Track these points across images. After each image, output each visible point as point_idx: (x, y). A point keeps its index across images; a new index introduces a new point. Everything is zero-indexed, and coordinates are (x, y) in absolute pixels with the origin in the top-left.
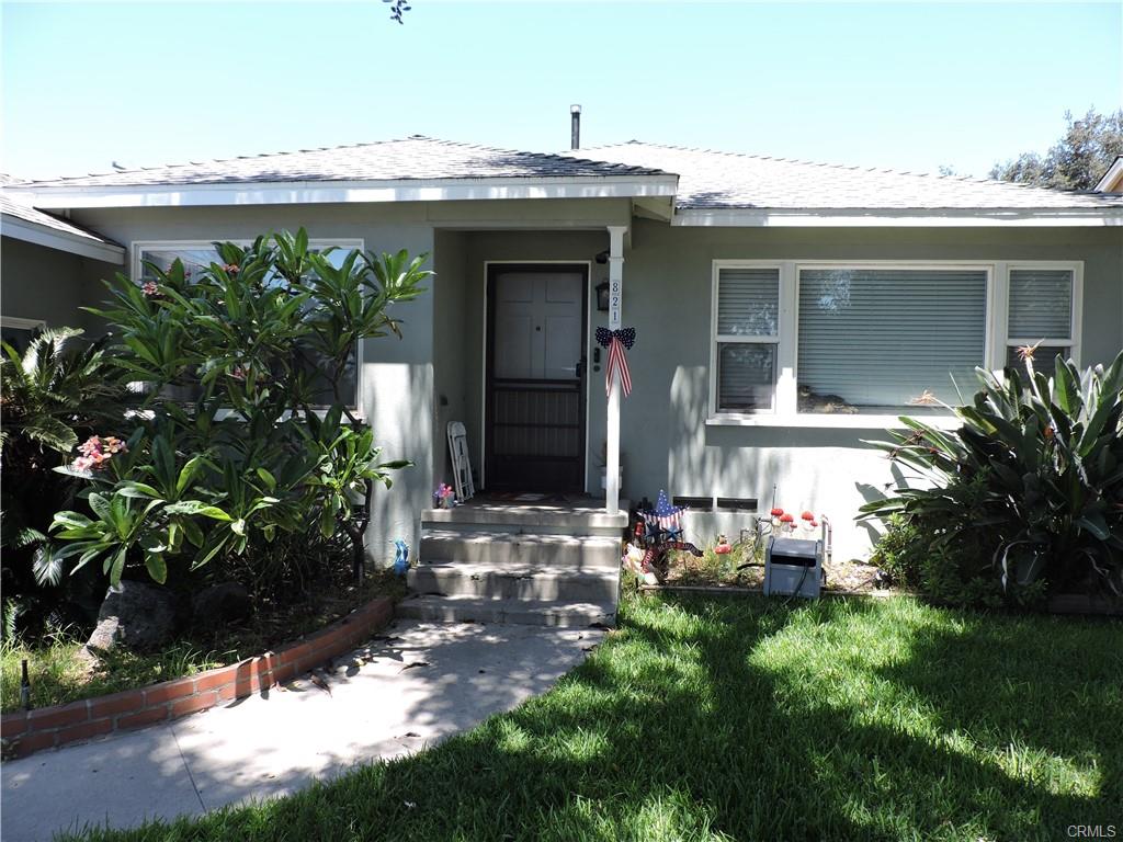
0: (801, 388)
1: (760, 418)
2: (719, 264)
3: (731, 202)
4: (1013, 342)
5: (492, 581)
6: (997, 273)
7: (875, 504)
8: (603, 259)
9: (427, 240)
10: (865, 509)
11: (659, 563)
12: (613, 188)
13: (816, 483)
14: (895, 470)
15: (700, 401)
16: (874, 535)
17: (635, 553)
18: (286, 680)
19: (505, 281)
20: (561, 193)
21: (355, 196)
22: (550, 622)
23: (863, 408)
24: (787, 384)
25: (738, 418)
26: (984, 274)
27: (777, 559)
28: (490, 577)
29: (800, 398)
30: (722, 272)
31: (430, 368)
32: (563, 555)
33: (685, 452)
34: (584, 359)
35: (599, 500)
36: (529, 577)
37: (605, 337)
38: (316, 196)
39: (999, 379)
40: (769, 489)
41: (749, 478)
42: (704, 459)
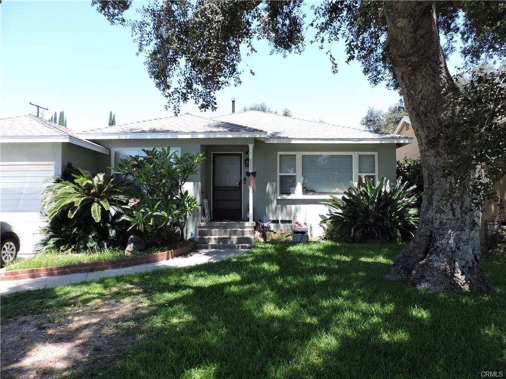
0: (304, 188)
1: (292, 197)
2: (279, 153)
3: (282, 136)
4: (360, 174)
6: (355, 155)
7: (324, 221)
8: (247, 153)
9: (199, 147)
10: (321, 222)
11: (264, 236)
12: (250, 135)
13: (306, 215)
14: (329, 210)
15: (275, 192)
16: (324, 228)
17: (257, 233)
18: (177, 256)
19: (217, 158)
20: (236, 136)
21: (180, 137)
22: (237, 248)
23: (320, 193)
24: (299, 187)
25: (286, 197)
26: (352, 155)
27: (296, 232)
28: (219, 238)
29: (303, 191)
30: (280, 155)
31: (200, 183)
32: (238, 233)
33: (270, 207)
34: (241, 180)
35: (248, 220)
36: (230, 238)
37: (248, 174)
38: (169, 136)
39: (356, 184)
40: (295, 217)
41: (289, 214)
42: (276, 209)
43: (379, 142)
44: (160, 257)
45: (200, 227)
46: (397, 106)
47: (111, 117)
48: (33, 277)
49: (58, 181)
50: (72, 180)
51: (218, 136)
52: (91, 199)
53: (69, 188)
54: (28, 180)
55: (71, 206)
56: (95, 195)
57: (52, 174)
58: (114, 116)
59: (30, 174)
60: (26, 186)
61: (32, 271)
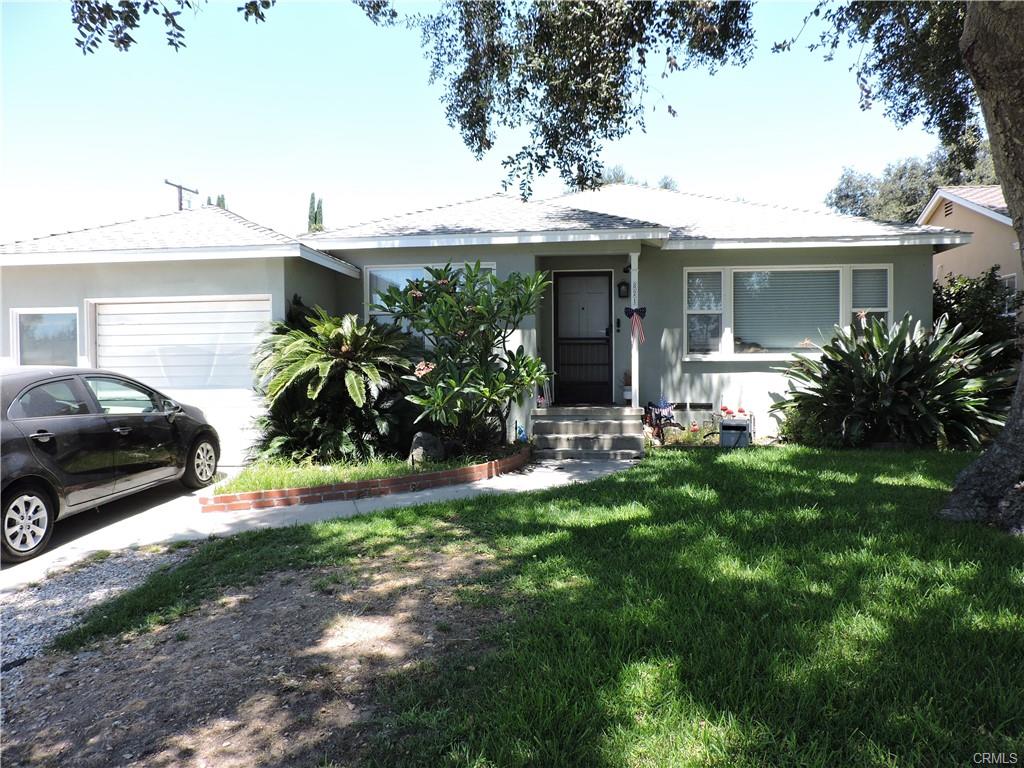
0: (736, 339)
1: (712, 357)
2: (687, 270)
3: (693, 234)
4: (855, 310)
5: (577, 441)
6: (845, 271)
7: (780, 404)
8: (627, 270)
9: (531, 262)
10: (774, 407)
11: (659, 435)
12: (634, 234)
13: (742, 392)
14: (790, 384)
15: (678, 348)
16: (779, 421)
17: (648, 429)
18: (506, 471)
19: (563, 281)
20: (606, 237)
21: (496, 241)
22: (612, 457)
23: (772, 349)
24: (727, 336)
25: (700, 357)
26: (838, 272)
27: (726, 428)
28: (576, 439)
29: (735, 345)
30: (689, 274)
31: (534, 332)
32: (612, 429)
33: (669, 377)
34: (611, 325)
35: (629, 403)
36: (597, 438)
37: (629, 313)
38: (475, 241)
39: (847, 331)
40: (718, 397)
41: (707, 392)
42: (680, 381)
43: (897, 243)
44: (477, 474)
45: (535, 417)
46: (909, 165)
47: (312, 203)
48: (260, 506)
49: (280, 331)
50: (307, 329)
51: (571, 238)
52: (342, 363)
53: (302, 343)
54: (224, 328)
55: (312, 376)
56: (349, 356)
57: (268, 317)
58: (320, 202)
59: (228, 317)
60: (221, 339)
61: (259, 495)
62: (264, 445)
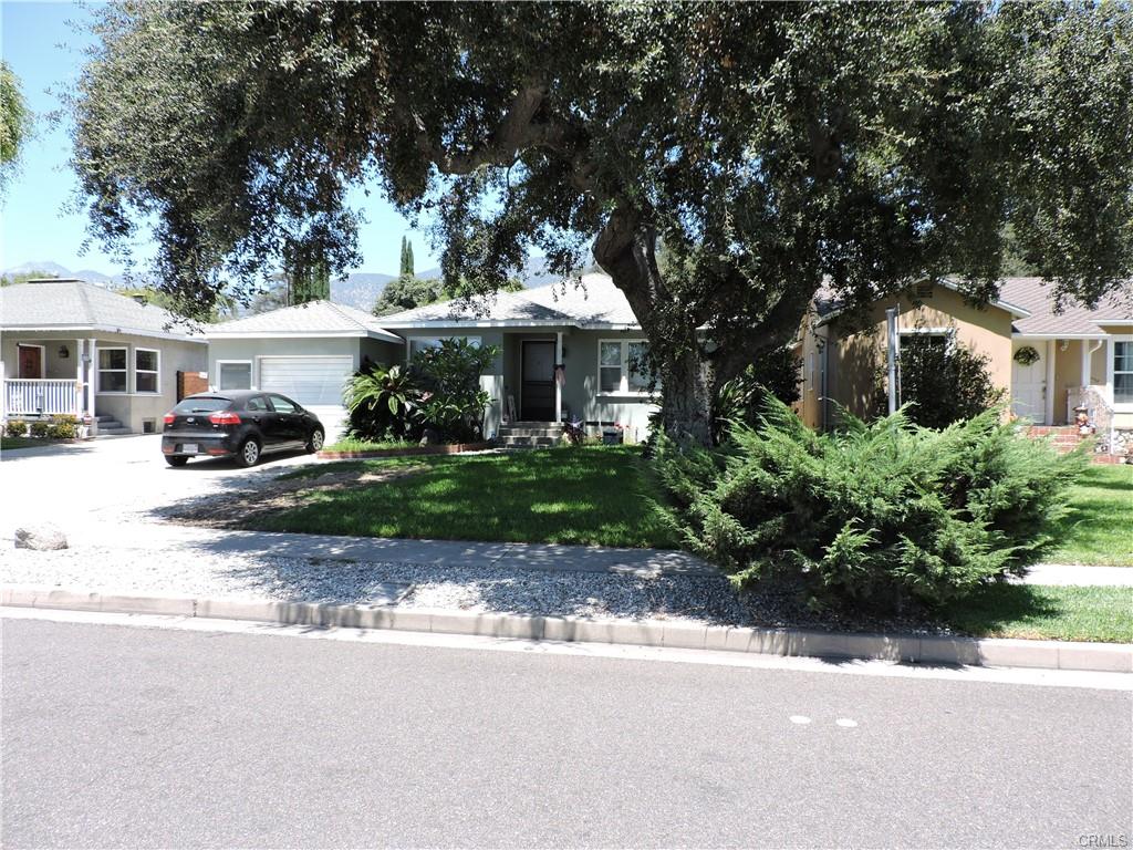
0: (630, 383)
1: (615, 394)
2: (600, 341)
3: (601, 320)
5: (518, 440)
8: (555, 342)
11: (574, 438)
13: (631, 415)
15: (594, 387)
17: (565, 435)
19: (527, 346)
20: (540, 325)
24: (624, 382)
25: (608, 394)
27: (609, 434)
28: (518, 438)
29: (629, 387)
30: (602, 343)
31: (502, 377)
32: (540, 433)
33: (588, 406)
34: (555, 373)
35: (554, 419)
36: (530, 438)
37: (556, 367)
40: (617, 419)
41: (611, 415)
42: (595, 407)
44: (451, 448)
45: (501, 426)
47: (404, 246)
48: (343, 457)
49: (357, 375)
50: (370, 374)
52: (388, 392)
53: (367, 381)
54: (327, 373)
55: (371, 398)
56: (392, 388)
57: (351, 367)
58: (410, 244)
59: (329, 367)
60: (326, 379)
61: (342, 453)
62: (348, 434)
